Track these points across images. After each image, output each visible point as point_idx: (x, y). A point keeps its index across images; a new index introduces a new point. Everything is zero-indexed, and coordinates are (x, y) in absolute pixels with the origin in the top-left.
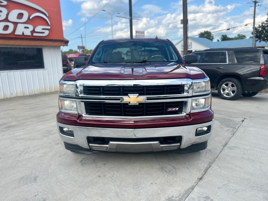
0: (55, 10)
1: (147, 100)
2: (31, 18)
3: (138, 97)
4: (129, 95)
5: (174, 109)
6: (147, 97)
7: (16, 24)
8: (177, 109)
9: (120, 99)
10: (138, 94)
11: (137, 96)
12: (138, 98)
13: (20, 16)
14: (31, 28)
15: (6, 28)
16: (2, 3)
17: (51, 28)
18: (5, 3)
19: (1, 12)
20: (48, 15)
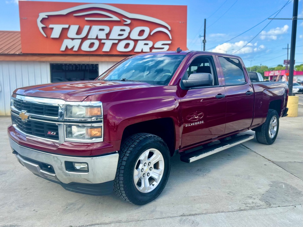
0: (180, 22)
2: (152, 34)
3: (25, 113)
6: (30, 115)
7: (136, 41)
8: (55, 133)
13: (142, 33)
14: (150, 44)
15: (127, 45)
16: (126, 21)
17: (171, 42)
18: (129, 22)
19: (124, 30)
20: (170, 29)
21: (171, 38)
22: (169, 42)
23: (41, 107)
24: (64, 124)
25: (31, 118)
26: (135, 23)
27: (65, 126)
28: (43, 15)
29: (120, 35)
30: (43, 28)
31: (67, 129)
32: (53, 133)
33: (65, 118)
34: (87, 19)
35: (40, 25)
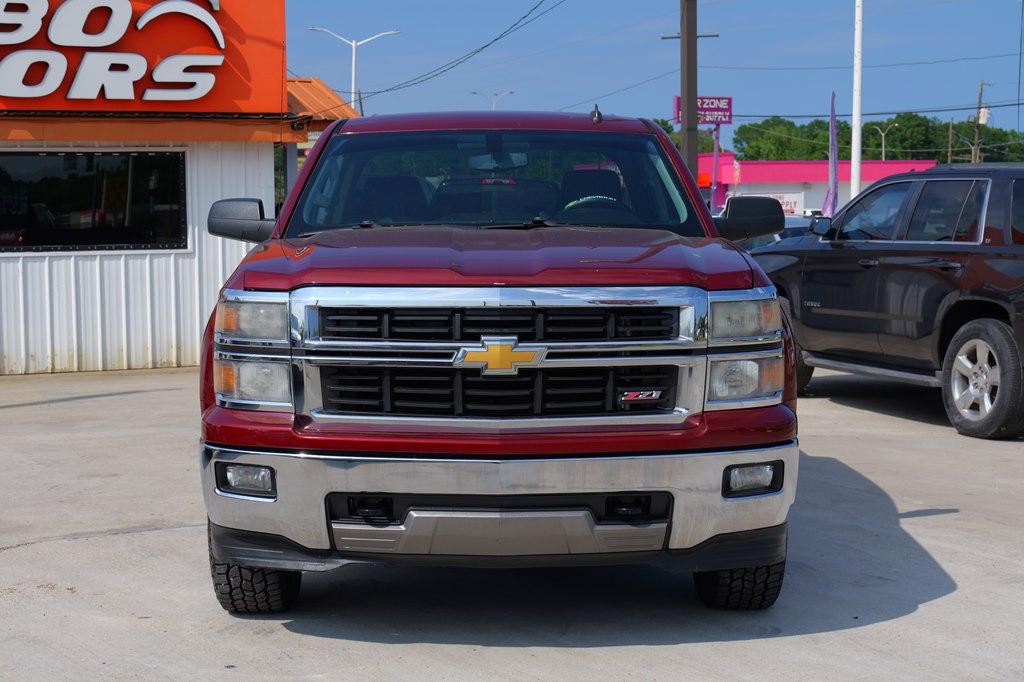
1: (547, 357)
2: (141, 25)
3: (516, 346)
4: (483, 338)
5: (643, 395)
6: (549, 348)
8: (656, 394)
9: (452, 354)
10: (515, 338)
11: (512, 343)
12: (515, 350)
13: (99, 18)
15: (36, 74)
17: (224, 61)
19: (21, 8)
20: (216, 8)
21: (223, 46)
22: (217, 60)
24: (708, 358)
27: (709, 364)
29: (4, 28)
32: (648, 395)
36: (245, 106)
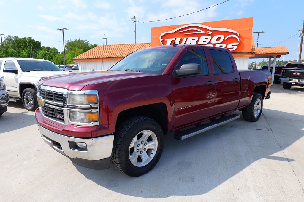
0: (247, 30)
8: (62, 117)
14: (224, 46)
16: (209, 33)
18: (211, 33)
19: (207, 38)
20: (239, 35)
21: (239, 41)
22: (238, 44)
23: (52, 95)
24: (67, 109)
25: (46, 103)
26: (214, 33)
27: (68, 111)
28: (162, 34)
29: (204, 42)
30: (162, 41)
31: (70, 113)
32: (60, 116)
33: (68, 104)
34: (185, 34)
35: (161, 40)
36: (243, 51)
